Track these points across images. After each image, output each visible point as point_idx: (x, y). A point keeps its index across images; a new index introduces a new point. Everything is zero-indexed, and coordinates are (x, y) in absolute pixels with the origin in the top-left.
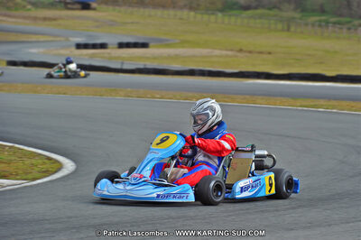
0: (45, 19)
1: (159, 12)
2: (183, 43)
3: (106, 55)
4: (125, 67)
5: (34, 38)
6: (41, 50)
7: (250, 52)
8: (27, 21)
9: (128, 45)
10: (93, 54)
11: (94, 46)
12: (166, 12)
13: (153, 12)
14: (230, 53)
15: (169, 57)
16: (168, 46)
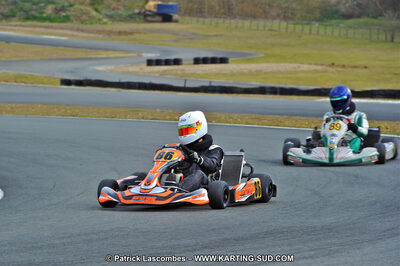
0: (120, 33)
1: (247, 23)
2: (269, 57)
3: (179, 72)
4: (188, 85)
5: (104, 54)
6: (109, 68)
7: (344, 66)
8: (101, 36)
9: (205, 61)
10: (165, 71)
11: (167, 62)
12: (254, 23)
13: (240, 23)
14: (319, 68)
15: (251, 74)
16: (250, 61)
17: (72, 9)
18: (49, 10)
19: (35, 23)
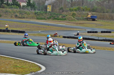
0: (80, 24)
3: (97, 35)
4: (99, 39)
8: (75, 24)
9: (104, 32)
17: (67, 16)
18: (60, 17)
19: (56, 20)
